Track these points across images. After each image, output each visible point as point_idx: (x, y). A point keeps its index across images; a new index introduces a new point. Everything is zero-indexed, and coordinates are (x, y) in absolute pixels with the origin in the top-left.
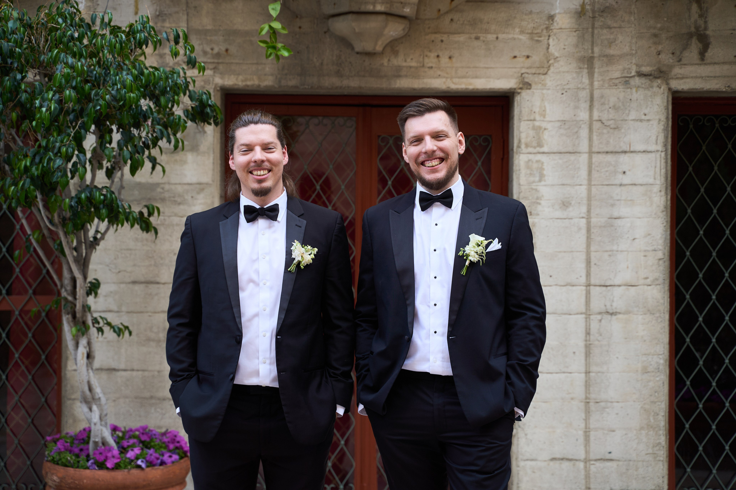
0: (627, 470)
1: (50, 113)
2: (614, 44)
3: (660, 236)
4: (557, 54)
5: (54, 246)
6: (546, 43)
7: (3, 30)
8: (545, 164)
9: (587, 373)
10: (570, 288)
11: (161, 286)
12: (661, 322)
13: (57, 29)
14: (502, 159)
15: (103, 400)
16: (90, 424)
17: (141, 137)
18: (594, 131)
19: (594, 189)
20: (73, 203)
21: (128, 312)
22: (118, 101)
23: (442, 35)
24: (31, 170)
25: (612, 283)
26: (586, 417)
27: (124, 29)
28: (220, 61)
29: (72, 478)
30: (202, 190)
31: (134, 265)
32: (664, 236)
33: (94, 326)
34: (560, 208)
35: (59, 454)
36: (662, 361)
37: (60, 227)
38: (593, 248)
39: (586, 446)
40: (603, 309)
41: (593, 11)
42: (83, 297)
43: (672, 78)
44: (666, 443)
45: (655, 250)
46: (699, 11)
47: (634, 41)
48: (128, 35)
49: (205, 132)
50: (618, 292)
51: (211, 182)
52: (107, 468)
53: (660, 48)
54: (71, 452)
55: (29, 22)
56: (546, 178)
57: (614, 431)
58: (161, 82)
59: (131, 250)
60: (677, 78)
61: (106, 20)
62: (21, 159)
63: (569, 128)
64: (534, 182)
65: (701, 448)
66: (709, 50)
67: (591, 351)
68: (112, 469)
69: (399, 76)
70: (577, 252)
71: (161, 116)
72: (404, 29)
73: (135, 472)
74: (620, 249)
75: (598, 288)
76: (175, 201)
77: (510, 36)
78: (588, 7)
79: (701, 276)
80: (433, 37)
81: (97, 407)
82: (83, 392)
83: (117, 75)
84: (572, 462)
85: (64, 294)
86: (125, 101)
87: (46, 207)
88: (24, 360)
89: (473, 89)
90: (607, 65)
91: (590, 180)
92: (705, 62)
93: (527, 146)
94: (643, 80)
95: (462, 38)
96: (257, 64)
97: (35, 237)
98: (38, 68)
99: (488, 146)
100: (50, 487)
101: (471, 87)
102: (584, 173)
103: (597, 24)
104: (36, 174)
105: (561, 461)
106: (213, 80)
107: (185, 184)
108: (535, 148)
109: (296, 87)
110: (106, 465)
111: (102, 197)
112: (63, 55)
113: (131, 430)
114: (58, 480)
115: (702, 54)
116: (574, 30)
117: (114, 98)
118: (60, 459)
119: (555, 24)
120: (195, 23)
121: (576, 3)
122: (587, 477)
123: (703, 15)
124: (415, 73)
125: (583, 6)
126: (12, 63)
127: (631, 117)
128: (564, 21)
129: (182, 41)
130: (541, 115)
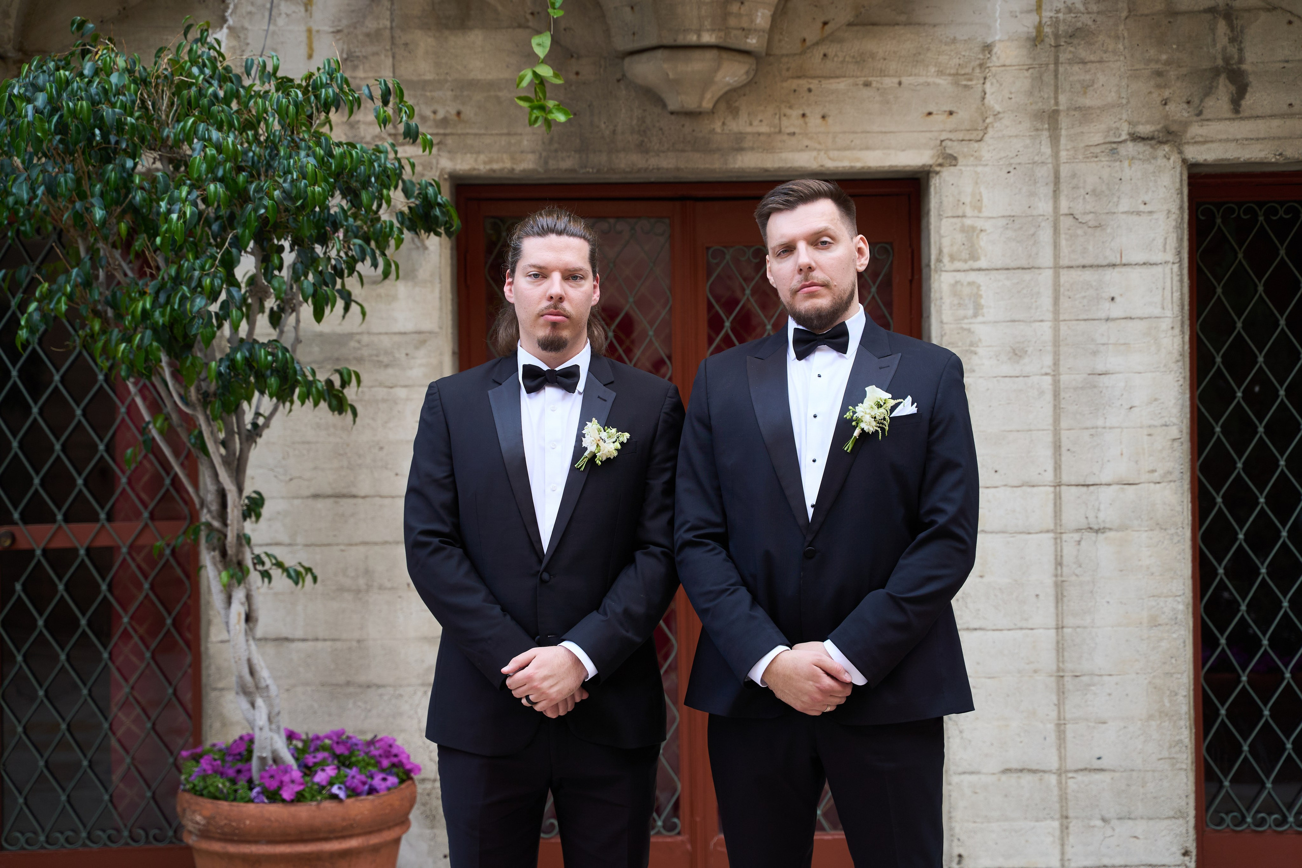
0: (1128, 785)
1: (185, 222)
2: (1091, 88)
3: (1173, 401)
4: (998, 108)
5: (190, 440)
6: (980, 89)
7: (104, 88)
8: (983, 288)
9: (1059, 628)
10: (1029, 489)
11: (360, 501)
12: (1179, 542)
13: (190, 85)
14: (911, 281)
15: (273, 690)
16: (253, 729)
17: (329, 259)
18: (1062, 232)
19: (1063, 327)
20: (222, 369)
21: (306, 545)
22: (294, 200)
23: (810, 81)
24: (153, 315)
25: (1097, 481)
26: (1059, 700)
27: (297, 82)
28: (448, 131)
29: (226, 818)
30: (423, 342)
31: (315, 468)
32: (1180, 402)
33: (255, 569)
34: (1009, 359)
35: (204, 779)
36: (1181, 607)
37: (199, 409)
38: (1064, 424)
39: (1059, 748)
40: (1083, 523)
41: (1057, 36)
42: (238, 522)
43: (1188, 143)
44: (1190, 740)
45: (1166, 426)
46: (1228, 32)
47: (1124, 83)
48: (305, 92)
49: (426, 248)
50: (1106, 494)
51: (437, 330)
52: (283, 801)
53: (1166, 93)
54: (222, 774)
55: (144, 74)
56: (985, 310)
57: (1104, 723)
58: (362, 167)
59: (308, 443)
60: (1196, 143)
61: (269, 68)
62: (135, 297)
63: (1021, 228)
64: (965, 317)
65: (1246, 748)
66: (1247, 96)
67: (1065, 593)
68: (292, 802)
69: (741, 150)
70: (1039, 430)
71: (359, 223)
72: (747, 73)
73: (328, 805)
74: (1108, 424)
75: (1074, 489)
76: (378, 361)
77: (921, 80)
78: (1047, 30)
79: (1240, 465)
80: (795, 83)
81: (264, 701)
82: (240, 677)
83: (290, 157)
84: (1038, 775)
85: (205, 517)
86: (305, 199)
88: (137, 627)
89: (863, 168)
90: (1081, 123)
91: (1056, 312)
92: (1241, 115)
93: (952, 258)
94: (1141, 147)
95: (841, 85)
96: (509, 134)
97: (158, 425)
98: (160, 150)
99: (886, 260)
100: (190, 832)
101: (858, 165)
102: (1046, 301)
103: (1063, 57)
104: (161, 321)
105: (1020, 774)
106: (437, 163)
107: (395, 334)
108: (965, 261)
109: (573, 171)
110: (281, 795)
111: (270, 358)
112: (202, 127)
113: (317, 738)
114: (203, 822)
115: (1236, 103)
116: (1026, 67)
117: (287, 194)
118: (206, 787)
119: (994, 58)
120: (407, 71)
121: (1028, 23)
122: (1063, 798)
123: (1235, 39)
124: (767, 144)
125: (1039, 27)
126: (117, 142)
127: (1121, 208)
128: (1008, 53)
129: (393, 100)
130: (975, 207)
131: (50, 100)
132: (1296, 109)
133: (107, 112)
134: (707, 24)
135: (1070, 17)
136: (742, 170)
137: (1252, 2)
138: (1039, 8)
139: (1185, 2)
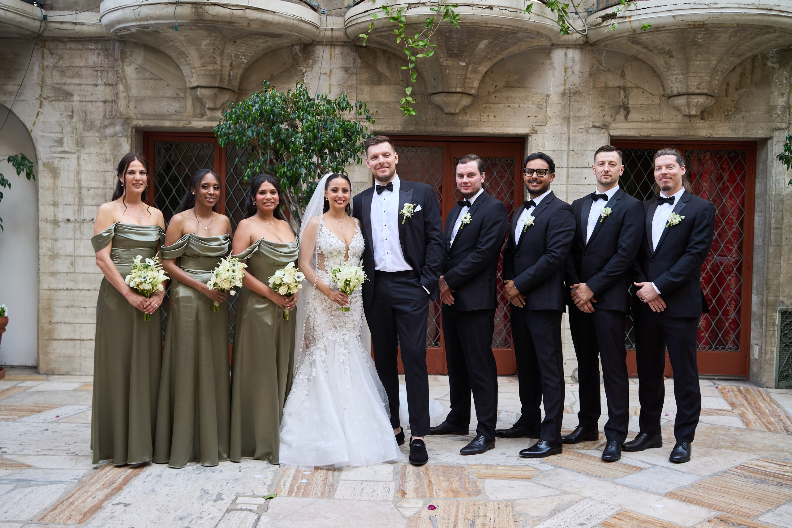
1: (300, 144)
2: (581, 110)
4: (551, 115)
6: (545, 109)
7: (274, 102)
17: (340, 157)
18: (570, 156)
19: (569, 187)
20: (307, 191)
22: (333, 138)
23: (491, 104)
27: (333, 101)
41: (570, 93)
43: (611, 129)
46: (624, 94)
47: (591, 109)
53: (604, 113)
55: (285, 98)
58: (353, 128)
60: (613, 129)
61: (324, 97)
63: (557, 154)
66: (630, 115)
69: (468, 126)
72: (471, 101)
77: (526, 105)
78: (567, 91)
80: (485, 105)
90: (577, 121)
91: (567, 182)
92: (627, 121)
94: (596, 130)
95: (501, 106)
96: (392, 119)
99: (512, 164)
101: (506, 132)
102: (564, 178)
103: (572, 100)
106: (369, 128)
109: (412, 131)
112: (305, 115)
115: (626, 117)
116: (560, 103)
117: (331, 136)
119: (550, 99)
120: (360, 98)
121: (561, 89)
123: (626, 96)
124: (476, 124)
125: (565, 90)
126: (277, 119)
127: (589, 149)
128: (555, 98)
129: (363, 107)
130: (542, 147)
131: (259, 107)
132: (645, 120)
133: (276, 110)
134: (459, 85)
135: (575, 87)
136: (468, 133)
137: (632, 85)
138: (565, 84)
139: (611, 84)
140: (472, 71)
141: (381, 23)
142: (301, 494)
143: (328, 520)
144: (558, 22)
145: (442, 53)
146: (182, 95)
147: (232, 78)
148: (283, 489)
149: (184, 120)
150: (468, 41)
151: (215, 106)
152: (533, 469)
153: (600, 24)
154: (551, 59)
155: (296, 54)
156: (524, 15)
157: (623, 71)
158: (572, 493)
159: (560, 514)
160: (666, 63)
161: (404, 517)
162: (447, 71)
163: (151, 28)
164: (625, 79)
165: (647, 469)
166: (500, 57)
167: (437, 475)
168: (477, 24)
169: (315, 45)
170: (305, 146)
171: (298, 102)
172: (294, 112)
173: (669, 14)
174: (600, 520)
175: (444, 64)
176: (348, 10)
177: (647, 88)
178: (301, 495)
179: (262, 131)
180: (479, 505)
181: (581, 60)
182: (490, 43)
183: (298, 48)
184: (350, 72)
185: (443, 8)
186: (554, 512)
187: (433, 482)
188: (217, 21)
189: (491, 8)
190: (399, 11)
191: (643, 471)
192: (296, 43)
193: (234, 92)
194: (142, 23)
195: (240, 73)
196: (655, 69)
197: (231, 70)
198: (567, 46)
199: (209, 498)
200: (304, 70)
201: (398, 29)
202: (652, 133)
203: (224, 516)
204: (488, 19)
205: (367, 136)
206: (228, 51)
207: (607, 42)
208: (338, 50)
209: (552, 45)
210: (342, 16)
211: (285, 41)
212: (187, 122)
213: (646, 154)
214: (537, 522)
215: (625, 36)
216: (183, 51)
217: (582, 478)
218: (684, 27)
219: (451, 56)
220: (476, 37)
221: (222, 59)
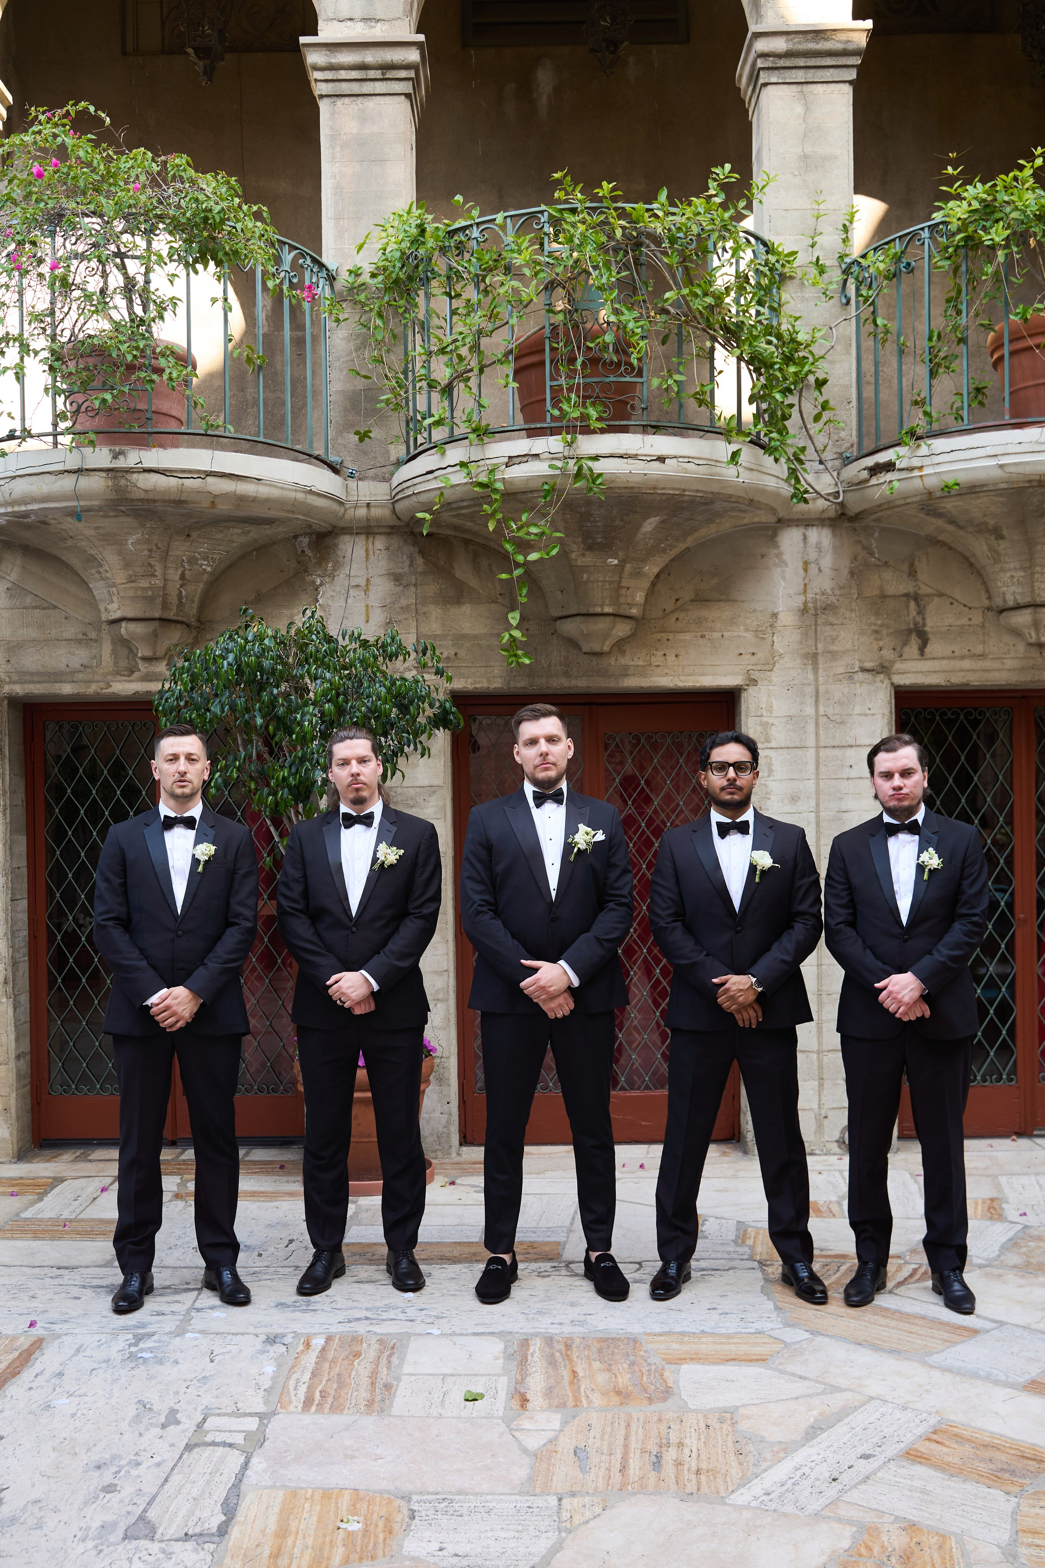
2: (836, 640)
4: (781, 651)
6: (770, 640)
7: (261, 648)
8: (774, 759)
13: (311, 646)
18: (820, 725)
19: (821, 783)
23: (668, 634)
24: (289, 779)
27: (372, 642)
28: (450, 664)
30: (434, 792)
34: (790, 802)
38: (823, 841)
39: (820, 1038)
41: (816, 609)
43: (894, 673)
46: (916, 608)
47: (856, 637)
48: (377, 648)
51: (441, 784)
53: (881, 644)
56: (775, 772)
58: (410, 692)
60: (898, 673)
61: (356, 635)
62: (277, 769)
63: (795, 723)
66: (928, 646)
69: (627, 675)
72: (630, 629)
76: (408, 803)
77: (735, 634)
78: (810, 605)
80: (659, 636)
83: (369, 687)
86: (380, 712)
87: (297, 813)
89: (700, 686)
90: (830, 661)
91: (817, 774)
92: (924, 657)
94: (866, 675)
95: (687, 637)
96: (486, 666)
98: (290, 682)
101: (698, 685)
102: (811, 767)
103: (819, 622)
104: (293, 783)
107: (417, 787)
109: (525, 688)
112: (320, 670)
115: (922, 650)
116: (797, 627)
119: (778, 621)
120: (425, 629)
121: (798, 601)
122: (820, 1068)
123: (920, 612)
124: (642, 672)
125: (805, 603)
126: (268, 679)
127: (856, 712)
128: (787, 619)
129: (429, 653)
130: (768, 711)
131: (235, 658)
132: (957, 654)
133: (266, 663)
134: (607, 601)
135: (823, 598)
136: (628, 688)
137: (929, 591)
138: (805, 592)
139: (891, 590)
140: (631, 574)
141: (458, 493)
142: (328, 1406)
143: (380, 1461)
144: (787, 481)
145: (574, 543)
146: (93, 635)
147: (184, 601)
148: (293, 1398)
149: (98, 682)
150: (622, 520)
151: (154, 653)
152: (772, 1340)
153: (867, 481)
154: (777, 547)
155: (303, 551)
156: (724, 471)
157: (912, 565)
158: (846, 1390)
159: (825, 1435)
160: (991, 549)
161: (525, 1450)
162: (585, 576)
163: (33, 517)
164: (916, 580)
165: (988, 1331)
166: (682, 546)
167: (588, 1358)
168: (637, 490)
169: (337, 534)
170: (323, 727)
171: (307, 644)
172: (301, 665)
173: (993, 462)
174: (902, 1445)
175: (579, 562)
176: (397, 469)
177: (958, 596)
178: (327, 1410)
179: (240, 702)
180: (668, 1421)
181: (834, 548)
182: (663, 522)
183: (306, 540)
184: (404, 582)
185: (572, 462)
186: (813, 1432)
187: (581, 1374)
188: (155, 501)
189: (661, 459)
190: (492, 471)
191: (979, 1337)
192: (302, 532)
193: (188, 626)
194: (16, 509)
195: (199, 590)
196: (972, 560)
197: (182, 586)
198: (806, 522)
199: (154, 1421)
200: (318, 582)
201: (491, 505)
202: (972, 679)
203: (180, 1458)
204: (657, 481)
205: (437, 704)
206: (176, 553)
207: (880, 514)
208: (380, 543)
209: (779, 521)
210: (387, 479)
211: (281, 529)
212: (102, 685)
213: (962, 717)
214: (782, 1455)
215: (913, 503)
216: (92, 555)
217: (865, 1356)
218: (1021, 485)
219: (590, 548)
220: (636, 512)
221: (166, 568)
